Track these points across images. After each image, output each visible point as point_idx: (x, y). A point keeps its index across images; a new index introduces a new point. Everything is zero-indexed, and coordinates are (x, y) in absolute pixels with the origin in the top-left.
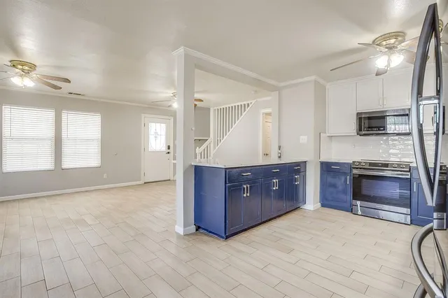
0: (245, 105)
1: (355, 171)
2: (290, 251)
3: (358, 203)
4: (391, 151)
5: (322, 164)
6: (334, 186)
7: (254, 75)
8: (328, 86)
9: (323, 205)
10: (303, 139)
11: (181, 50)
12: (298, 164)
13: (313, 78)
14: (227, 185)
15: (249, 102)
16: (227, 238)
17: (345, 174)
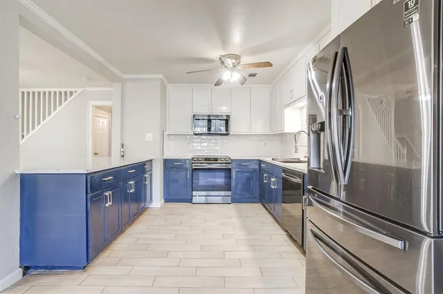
0: (66, 93)
2: (167, 254)
5: (165, 161)
6: (176, 181)
8: (169, 87)
9: (166, 201)
10: (149, 137)
13: (160, 76)
14: (89, 196)
15: (73, 90)
17: (186, 169)
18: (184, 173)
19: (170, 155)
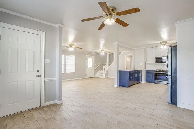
1: (155, 72)
3: (156, 80)
4: (164, 67)
5: (146, 70)
6: (149, 76)
7: (129, 47)
8: (147, 49)
9: (146, 82)
10: (141, 64)
11: (117, 43)
12: (140, 71)
13: (144, 48)
15: (121, 52)
16: (128, 87)
17: (152, 73)
18: (152, 74)
19: (146, 69)
